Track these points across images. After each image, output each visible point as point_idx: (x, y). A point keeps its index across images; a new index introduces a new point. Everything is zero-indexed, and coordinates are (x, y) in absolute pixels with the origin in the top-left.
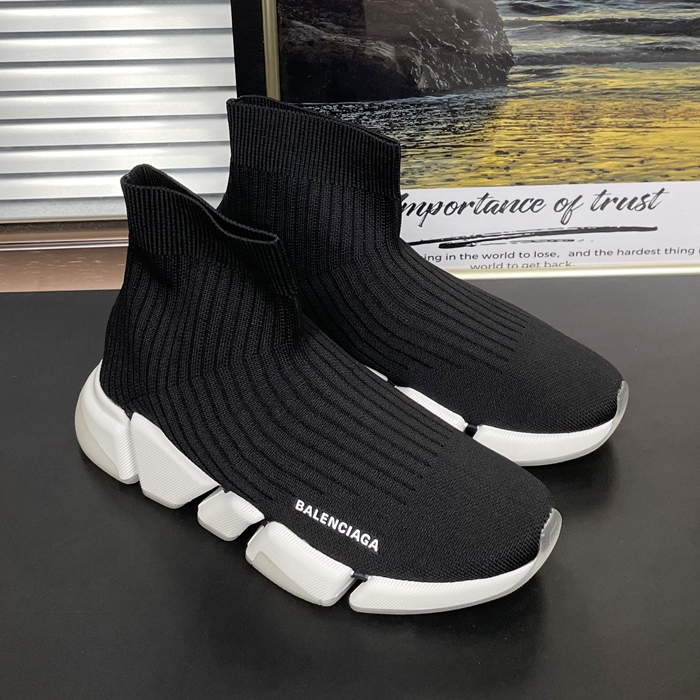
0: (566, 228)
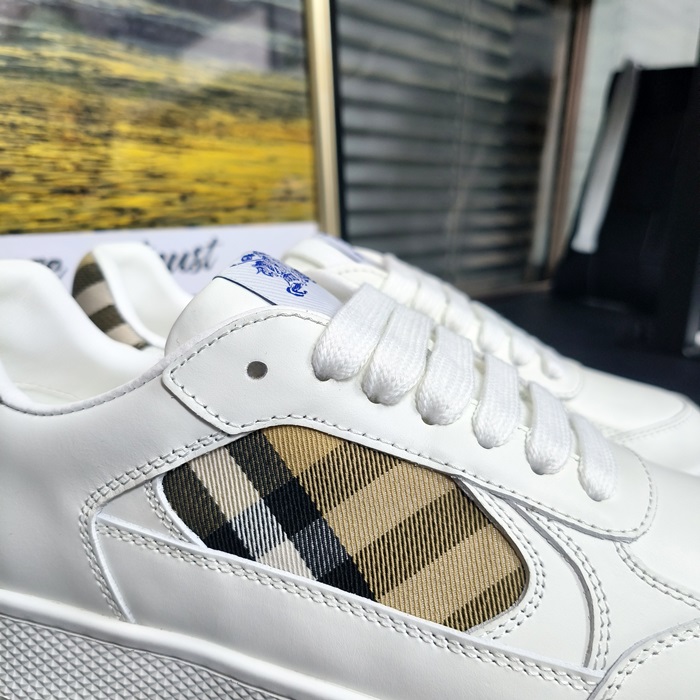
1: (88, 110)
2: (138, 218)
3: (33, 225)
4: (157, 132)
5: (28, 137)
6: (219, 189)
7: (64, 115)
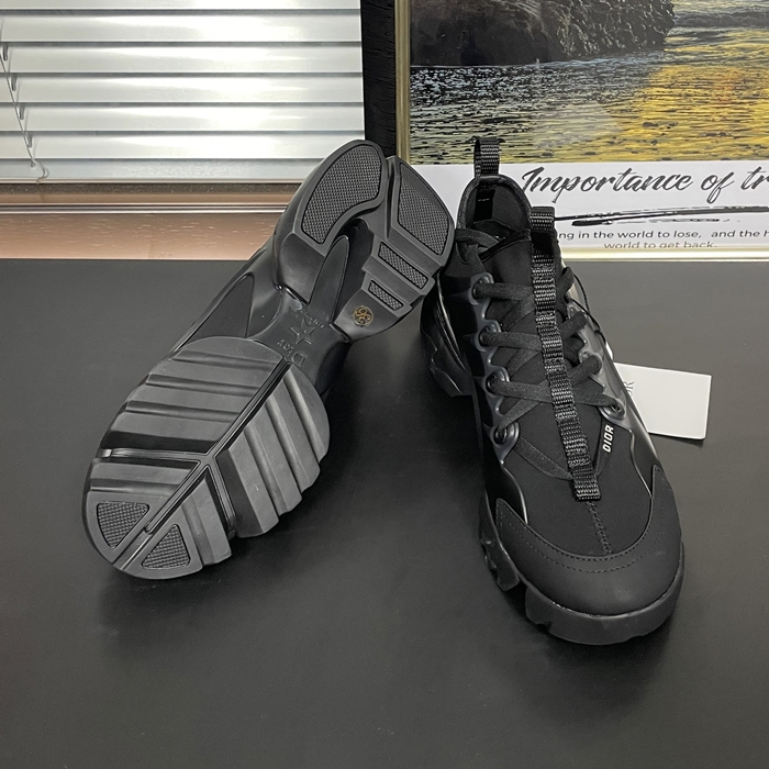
0: (711, 207)
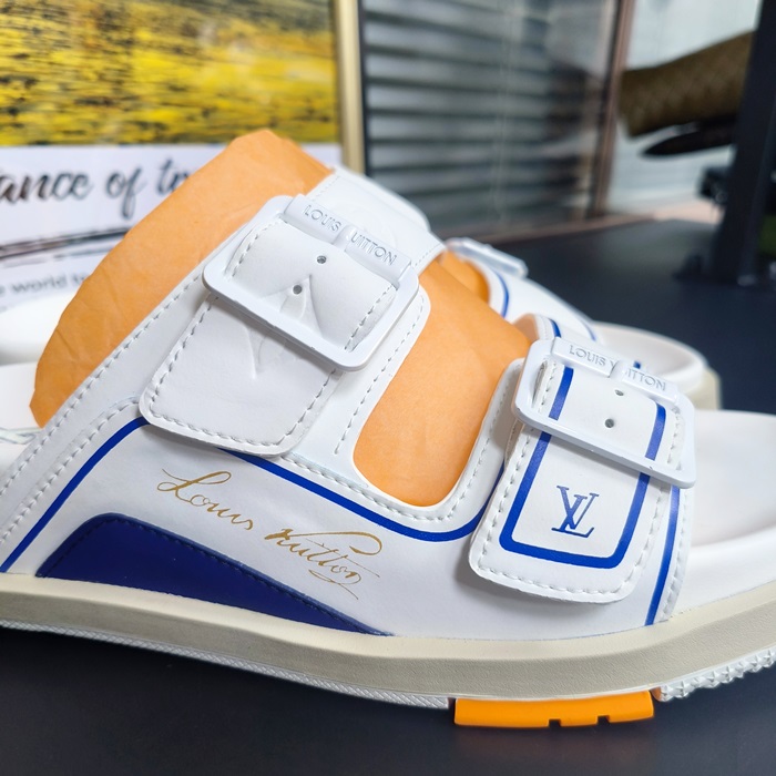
1: (109, 15)
2: (161, 132)
3: (59, 137)
4: (178, 41)
5: (51, 43)
6: (240, 106)
7: (86, 20)
